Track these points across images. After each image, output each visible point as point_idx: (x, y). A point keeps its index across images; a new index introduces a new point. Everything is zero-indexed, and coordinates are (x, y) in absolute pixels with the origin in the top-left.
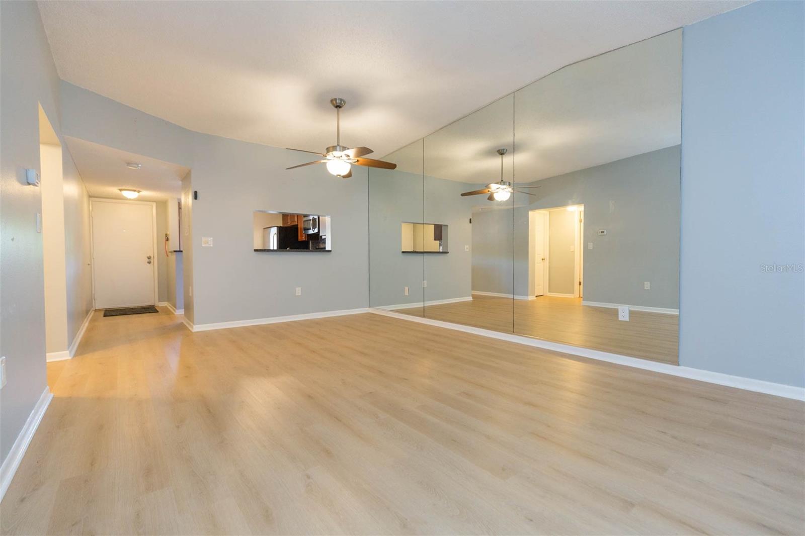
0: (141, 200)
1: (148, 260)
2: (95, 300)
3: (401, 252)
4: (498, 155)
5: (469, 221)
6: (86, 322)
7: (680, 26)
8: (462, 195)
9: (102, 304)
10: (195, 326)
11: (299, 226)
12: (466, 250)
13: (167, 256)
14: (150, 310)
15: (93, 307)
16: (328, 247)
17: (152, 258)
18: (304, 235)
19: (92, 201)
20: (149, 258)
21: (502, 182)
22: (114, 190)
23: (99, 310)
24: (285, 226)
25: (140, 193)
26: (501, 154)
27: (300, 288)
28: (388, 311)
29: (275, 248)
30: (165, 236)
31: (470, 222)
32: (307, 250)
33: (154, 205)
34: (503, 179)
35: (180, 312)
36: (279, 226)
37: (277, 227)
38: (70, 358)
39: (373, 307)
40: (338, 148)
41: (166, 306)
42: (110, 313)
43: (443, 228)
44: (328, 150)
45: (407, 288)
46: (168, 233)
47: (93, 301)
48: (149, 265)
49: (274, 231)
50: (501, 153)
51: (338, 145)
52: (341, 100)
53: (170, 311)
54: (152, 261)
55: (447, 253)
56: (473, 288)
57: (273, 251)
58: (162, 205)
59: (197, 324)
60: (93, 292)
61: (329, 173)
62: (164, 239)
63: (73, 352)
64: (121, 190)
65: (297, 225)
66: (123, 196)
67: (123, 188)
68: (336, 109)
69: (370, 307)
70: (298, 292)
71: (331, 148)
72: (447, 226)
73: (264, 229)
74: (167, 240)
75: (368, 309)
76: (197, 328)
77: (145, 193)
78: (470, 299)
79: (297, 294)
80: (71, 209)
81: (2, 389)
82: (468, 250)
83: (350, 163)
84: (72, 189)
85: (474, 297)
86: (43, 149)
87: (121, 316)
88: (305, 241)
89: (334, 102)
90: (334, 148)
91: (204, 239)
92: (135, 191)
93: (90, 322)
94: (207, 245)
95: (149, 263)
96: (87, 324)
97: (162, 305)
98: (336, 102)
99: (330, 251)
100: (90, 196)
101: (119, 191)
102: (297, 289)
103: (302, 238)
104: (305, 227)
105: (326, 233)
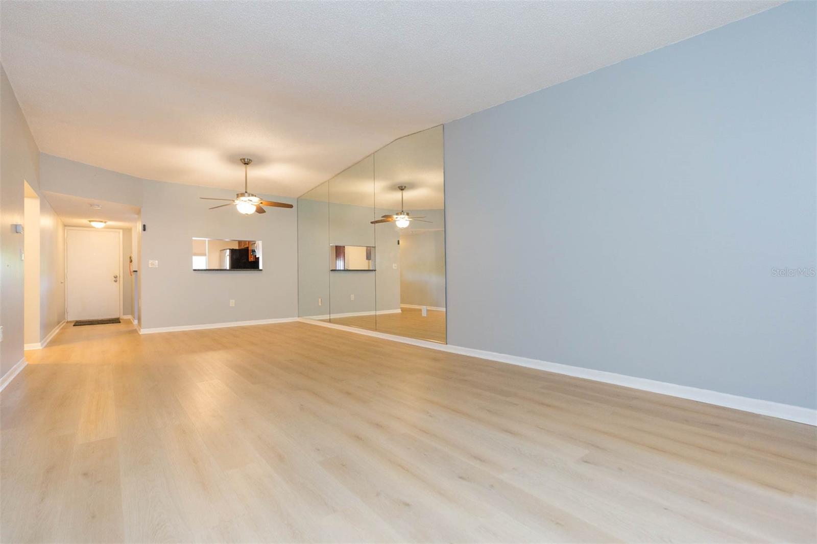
0: (107, 228)
1: (114, 279)
2: (67, 313)
3: (330, 270)
4: (399, 190)
6: (57, 329)
7: (441, 123)
8: (372, 223)
9: (73, 317)
10: (141, 330)
11: (249, 249)
12: (394, 268)
13: (131, 275)
14: (116, 321)
15: (65, 319)
16: (261, 267)
17: (118, 277)
18: (252, 256)
19: (67, 230)
20: (116, 277)
21: (402, 212)
22: (84, 221)
23: (71, 322)
24: (241, 248)
25: (107, 223)
26: (402, 190)
27: (234, 301)
28: (315, 320)
29: (228, 268)
30: (129, 258)
31: (398, 244)
33: (121, 231)
34: (404, 209)
35: (136, 322)
36: (231, 248)
37: (230, 249)
38: (41, 348)
39: (301, 317)
40: (246, 194)
41: (130, 319)
42: (78, 324)
43: (372, 249)
44: (238, 196)
46: (132, 256)
47: (66, 314)
48: (115, 283)
49: (228, 252)
50: (402, 188)
51: (246, 192)
52: (248, 159)
53: (131, 321)
54: (118, 280)
55: (376, 271)
56: (402, 302)
57: (228, 270)
58: (127, 232)
59: (144, 328)
60: (66, 306)
62: (129, 260)
63: (44, 345)
64: (90, 221)
65: (248, 248)
66: (92, 226)
67: (96, 220)
68: (245, 165)
69: (299, 317)
70: (232, 303)
71: (240, 195)
72: (374, 248)
73: (221, 250)
74: (131, 261)
75: (297, 318)
76: (143, 331)
77: (110, 223)
78: (399, 311)
79: (231, 306)
80: (47, 239)
81: (2, 342)
82: (396, 268)
83: (256, 205)
84: (48, 222)
85: (403, 309)
86: (27, 201)
87: (89, 326)
88: (254, 262)
89: (243, 161)
90: (243, 195)
91: (150, 262)
92: (102, 222)
93: (60, 330)
94: (153, 266)
95: (116, 281)
96: (57, 331)
97: (126, 318)
98: (245, 161)
99: (261, 270)
100: (65, 226)
101: (88, 222)
102: (231, 301)
103: (251, 259)
104: (253, 249)
105: (259, 254)
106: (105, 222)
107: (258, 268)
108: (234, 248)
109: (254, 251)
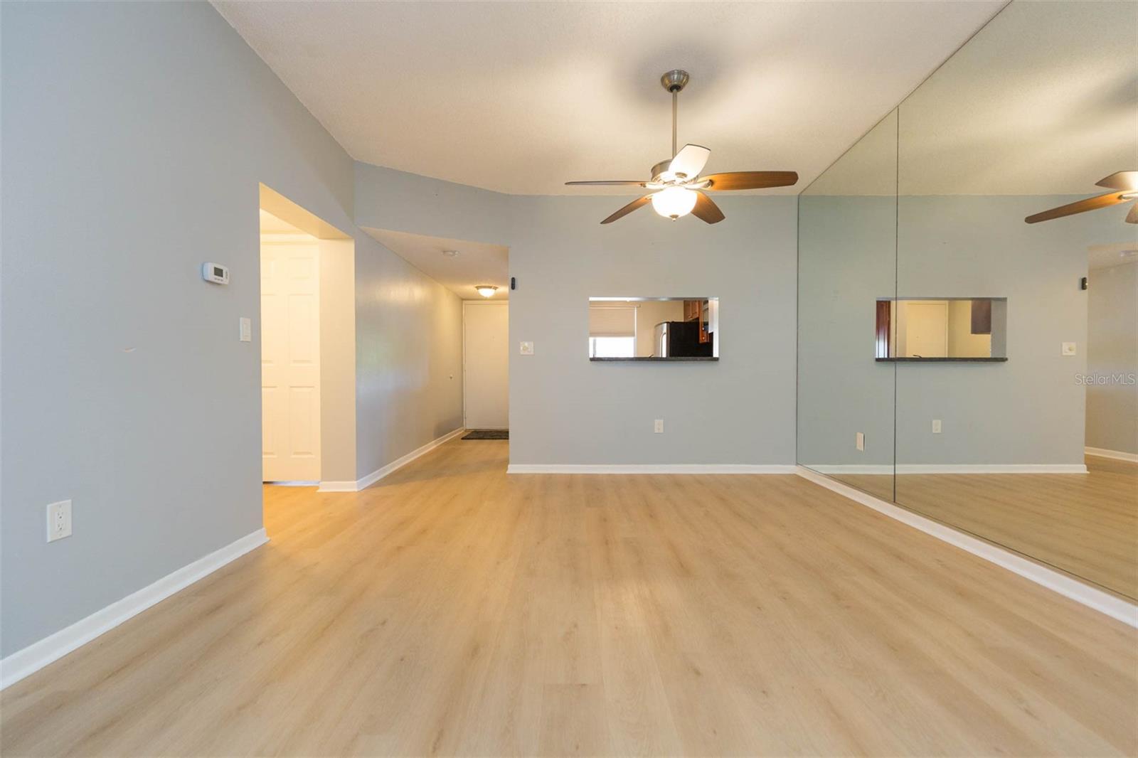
3: (874, 361)
5: (1078, 284)
6: (434, 444)
10: (509, 466)
11: (700, 321)
12: (1067, 353)
15: (462, 426)
16: (716, 354)
18: (704, 333)
19: (465, 304)
22: (471, 288)
24: (686, 320)
25: (497, 290)
27: (662, 421)
29: (664, 356)
31: (1084, 287)
32: (709, 358)
36: (670, 321)
37: (667, 323)
38: (357, 490)
39: (801, 465)
42: (472, 435)
43: (993, 305)
45: (860, 436)
47: (464, 419)
49: (665, 327)
52: (680, 72)
55: (1004, 360)
56: (1089, 442)
57: (661, 359)
60: (464, 410)
61: (658, 215)
63: (369, 483)
64: (478, 288)
65: (698, 319)
66: (480, 295)
67: (483, 285)
68: (671, 94)
69: (797, 464)
70: (659, 425)
71: (658, 167)
72: (1005, 300)
73: (655, 326)
75: (794, 466)
76: (513, 469)
77: (501, 289)
78: (1081, 469)
79: (656, 431)
82: (1073, 353)
83: (698, 190)
85: (1091, 463)
88: (706, 343)
89: (667, 82)
91: (522, 345)
92: (490, 287)
93: (440, 445)
94: (526, 353)
96: (433, 447)
98: (671, 80)
99: (717, 359)
100: (463, 299)
101: (476, 289)
102: (657, 421)
103: (703, 339)
104: (705, 321)
105: (714, 328)
106: (495, 288)
107: (712, 355)
108: (675, 321)
109: (706, 324)
